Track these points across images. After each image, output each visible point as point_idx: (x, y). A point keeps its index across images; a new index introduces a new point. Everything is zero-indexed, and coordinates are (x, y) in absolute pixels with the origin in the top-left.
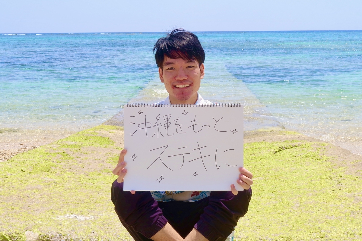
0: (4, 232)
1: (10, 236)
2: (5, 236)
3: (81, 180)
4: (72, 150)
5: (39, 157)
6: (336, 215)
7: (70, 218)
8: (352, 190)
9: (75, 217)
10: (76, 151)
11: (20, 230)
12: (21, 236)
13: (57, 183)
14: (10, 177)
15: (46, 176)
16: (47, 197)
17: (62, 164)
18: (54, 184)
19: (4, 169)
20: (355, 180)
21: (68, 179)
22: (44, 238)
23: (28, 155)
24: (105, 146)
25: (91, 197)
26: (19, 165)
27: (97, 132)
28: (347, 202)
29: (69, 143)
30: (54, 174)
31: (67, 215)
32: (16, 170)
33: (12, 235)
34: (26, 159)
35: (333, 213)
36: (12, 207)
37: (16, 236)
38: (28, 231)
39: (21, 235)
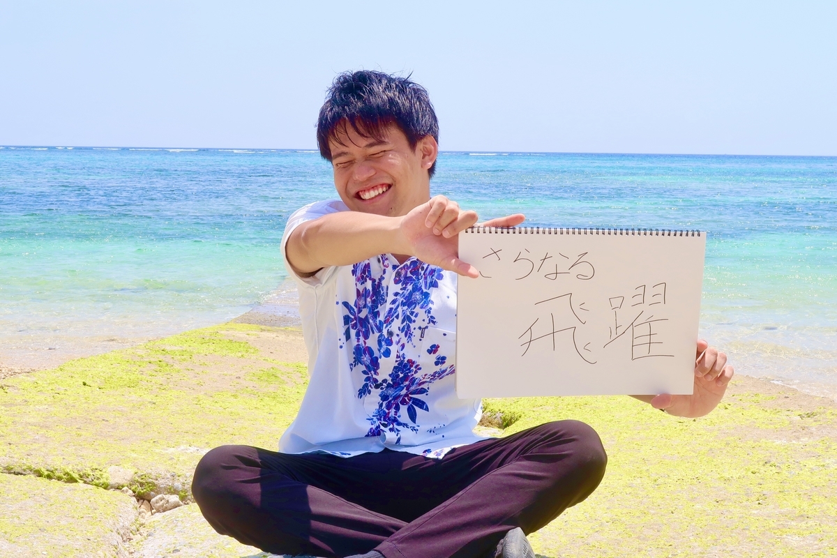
0: (70, 467)
1: (82, 474)
2: (71, 473)
3: (201, 402)
4: (175, 359)
5: (112, 366)
6: (681, 454)
7: (188, 452)
8: (717, 422)
9: (198, 450)
10: (184, 360)
11: (99, 465)
12: (101, 475)
13: (154, 403)
14: (63, 392)
15: (132, 393)
16: (139, 422)
17: (160, 378)
18: (149, 405)
19: (48, 382)
20: (726, 408)
21: (175, 400)
22: (142, 479)
23: (90, 362)
24: (240, 355)
25: (222, 426)
26: (76, 376)
27: (222, 332)
28: (705, 437)
29: (168, 348)
30: (146, 392)
31: (182, 447)
32: (72, 382)
33: (84, 471)
34: (87, 369)
35: (677, 452)
36: (78, 433)
37: (91, 474)
38: (113, 466)
39: (100, 472)
